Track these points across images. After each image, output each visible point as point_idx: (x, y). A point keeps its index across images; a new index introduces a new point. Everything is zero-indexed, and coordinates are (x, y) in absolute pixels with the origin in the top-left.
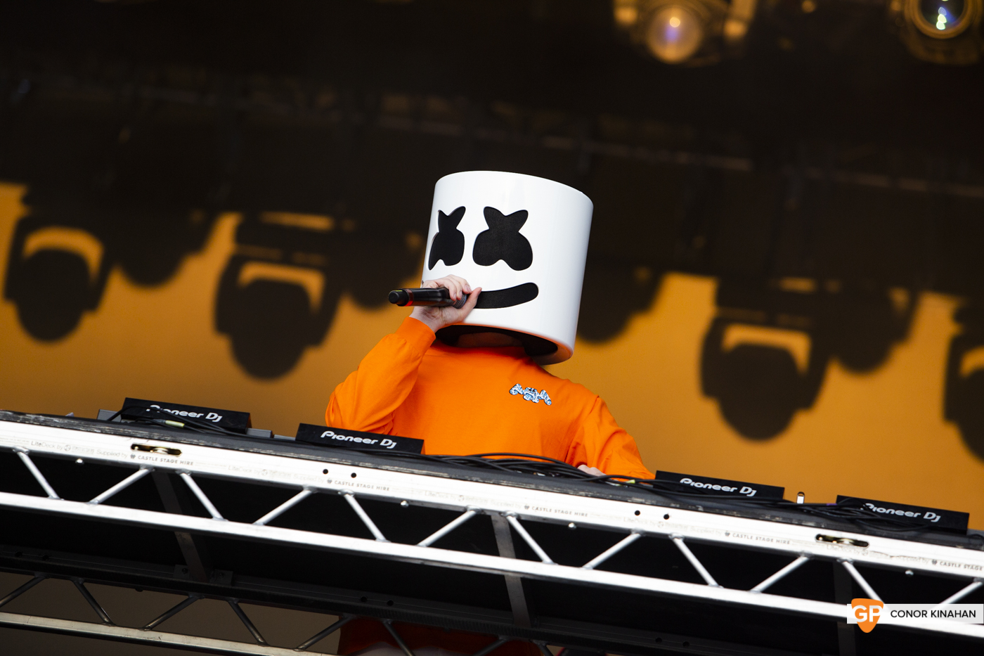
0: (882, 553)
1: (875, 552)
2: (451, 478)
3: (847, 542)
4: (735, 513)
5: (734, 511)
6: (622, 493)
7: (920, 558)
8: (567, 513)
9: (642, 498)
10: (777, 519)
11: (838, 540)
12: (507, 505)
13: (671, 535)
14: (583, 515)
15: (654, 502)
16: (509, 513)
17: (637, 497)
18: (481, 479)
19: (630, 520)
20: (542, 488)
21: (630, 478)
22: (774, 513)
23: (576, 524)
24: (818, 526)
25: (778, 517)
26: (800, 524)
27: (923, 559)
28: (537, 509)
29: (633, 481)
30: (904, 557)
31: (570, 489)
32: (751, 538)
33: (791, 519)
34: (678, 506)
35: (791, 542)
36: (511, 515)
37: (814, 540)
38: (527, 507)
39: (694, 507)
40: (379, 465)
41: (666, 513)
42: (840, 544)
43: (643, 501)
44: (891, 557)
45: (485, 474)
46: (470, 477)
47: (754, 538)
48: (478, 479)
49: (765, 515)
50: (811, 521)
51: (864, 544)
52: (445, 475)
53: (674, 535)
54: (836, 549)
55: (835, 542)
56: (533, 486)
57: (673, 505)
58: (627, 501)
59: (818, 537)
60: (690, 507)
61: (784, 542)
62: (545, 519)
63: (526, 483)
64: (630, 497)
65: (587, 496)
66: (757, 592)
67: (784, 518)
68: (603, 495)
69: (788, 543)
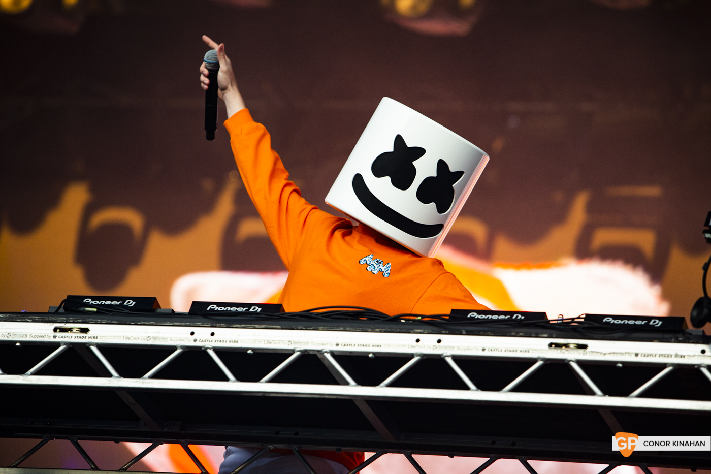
0: (597, 352)
1: (592, 352)
2: (282, 329)
3: (572, 346)
4: (489, 333)
5: (488, 331)
6: (407, 327)
7: (626, 353)
8: (366, 346)
9: (421, 329)
10: (521, 334)
11: (566, 346)
12: (323, 344)
13: (442, 355)
14: (378, 346)
15: (430, 331)
16: (324, 350)
17: (418, 329)
18: (304, 327)
19: (413, 347)
20: (348, 329)
21: (418, 316)
22: (518, 330)
23: (374, 353)
24: (550, 337)
25: (521, 333)
26: (537, 337)
27: (629, 353)
28: (345, 345)
29: (420, 318)
30: (614, 353)
31: (369, 327)
32: (501, 350)
33: (531, 333)
34: (447, 332)
35: (530, 351)
36: (326, 352)
37: (547, 347)
38: (337, 345)
39: (459, 332)
40: (231, 324)
41: (439, 339)
42: (567, 349)
43: (422, 331)
44: (605, 354)
45: (307, 323)
46: (296, 326)
47: (503, 350)
48: (302, 327)
49: (511, 332)
50: (545, 333)
51: (584, 347)
52: (278, 327)
53: (445, 354)
54: (563, 353)
55: (564, 348)
56: (342, 329)
57: (444, 332)
58: (410, 333)
59: (550, 345)
60: (456, 332)
61: (526, 351)
62: (351, 352)
63: (337, 327)
64: (413, 329)
65: (381, 332)
66: (506, 392)
67: (525, 333)
68: (393, 330)
69: (528, 352)
